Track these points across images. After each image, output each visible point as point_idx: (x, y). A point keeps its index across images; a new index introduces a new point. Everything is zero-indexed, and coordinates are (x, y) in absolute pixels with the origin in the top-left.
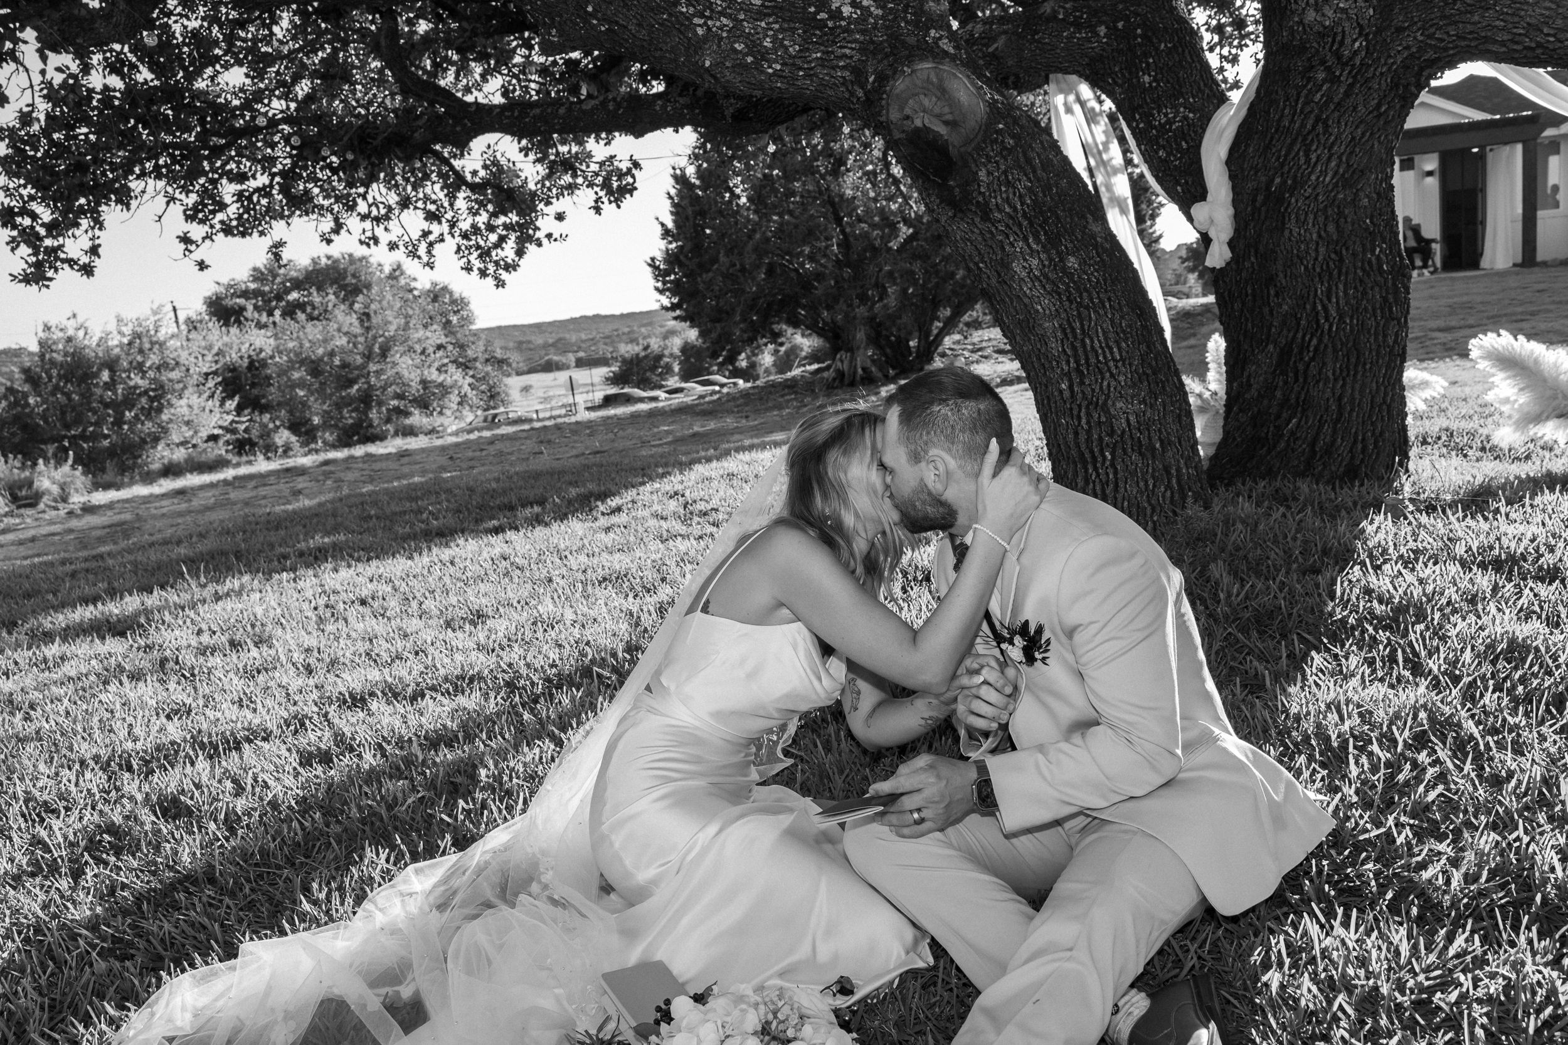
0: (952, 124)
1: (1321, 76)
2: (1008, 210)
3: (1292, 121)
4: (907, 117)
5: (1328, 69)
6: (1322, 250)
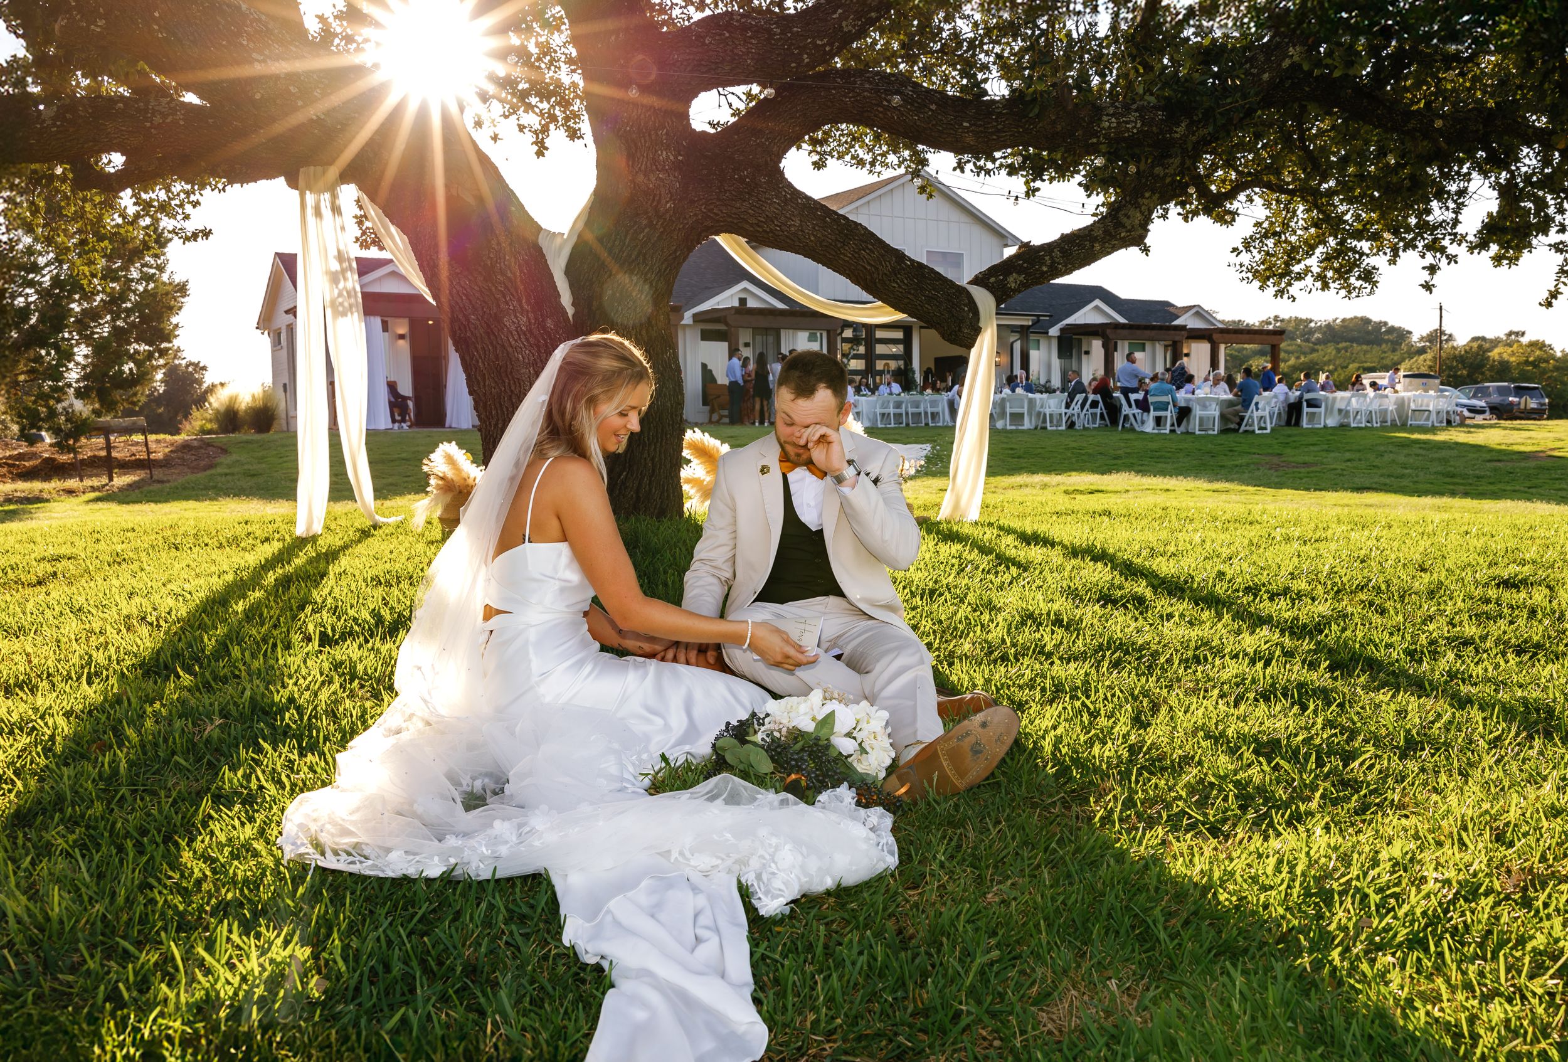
1: (645, 222)
2: (509, 274)
3: (621, 250)
5: (648, 218)
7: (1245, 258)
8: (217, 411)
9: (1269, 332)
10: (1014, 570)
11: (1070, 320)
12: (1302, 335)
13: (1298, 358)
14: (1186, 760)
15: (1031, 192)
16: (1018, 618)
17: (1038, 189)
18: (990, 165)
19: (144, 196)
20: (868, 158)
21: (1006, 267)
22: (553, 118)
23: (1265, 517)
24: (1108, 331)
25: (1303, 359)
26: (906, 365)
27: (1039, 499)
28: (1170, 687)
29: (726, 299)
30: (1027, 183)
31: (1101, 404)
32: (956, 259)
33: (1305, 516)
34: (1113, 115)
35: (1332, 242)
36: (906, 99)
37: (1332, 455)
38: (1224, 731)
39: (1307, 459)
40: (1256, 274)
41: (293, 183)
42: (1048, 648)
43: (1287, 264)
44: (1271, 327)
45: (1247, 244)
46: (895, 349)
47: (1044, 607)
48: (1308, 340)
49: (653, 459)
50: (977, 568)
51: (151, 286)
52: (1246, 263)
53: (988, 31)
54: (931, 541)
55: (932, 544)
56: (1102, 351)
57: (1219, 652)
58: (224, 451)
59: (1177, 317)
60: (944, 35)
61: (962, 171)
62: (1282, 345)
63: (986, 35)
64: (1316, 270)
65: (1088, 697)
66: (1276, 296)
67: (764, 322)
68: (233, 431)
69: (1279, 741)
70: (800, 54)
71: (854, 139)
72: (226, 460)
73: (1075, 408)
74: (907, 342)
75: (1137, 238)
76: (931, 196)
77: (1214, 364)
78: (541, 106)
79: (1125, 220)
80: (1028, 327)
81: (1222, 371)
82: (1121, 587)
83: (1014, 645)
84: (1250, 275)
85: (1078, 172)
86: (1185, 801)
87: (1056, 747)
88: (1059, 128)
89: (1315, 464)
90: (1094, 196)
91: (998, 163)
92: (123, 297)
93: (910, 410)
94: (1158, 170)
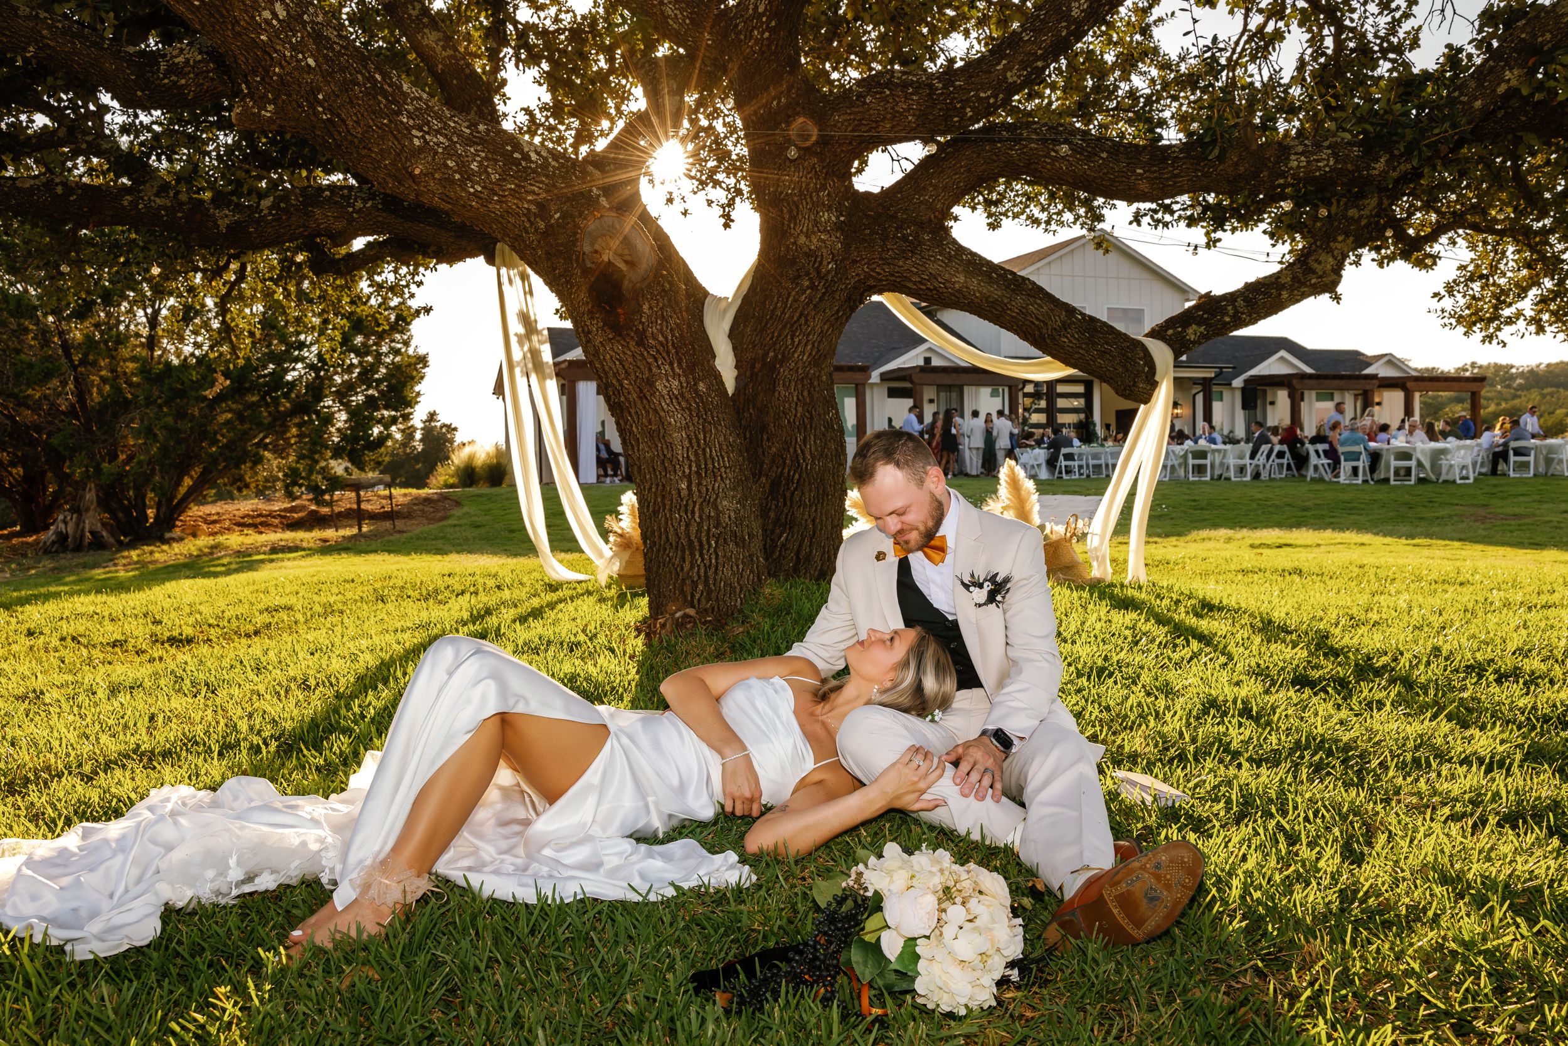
0: (631, 264)
1: (807, 283)
2: (661, 338)
3: (783, 312)
4: (596, 252)
5: (811, 279)
6: (800, 409)
7: (1447, 303)
8: (458, 468)
9: (1467, 379)
10: (1195, 645)
11: (1254, 372)
12: (1502, 381)
13: (1498, 404)
14: (1416, 914)
15: (1211, 243)
16: (1199, 706)
17: (1219, 240)
18: (1168, 218)
19: (378, 279)
20: (1043, 216)
21: (1184, 319)
22: (739, 192)
23: (1477, 577)
24: (1295, 382)
25: (1504, 405)
26: (1087, 418)
27: (1225, 554)
28: (1387, 801)
29: (911, 359)
30: (1207, 234)
31: (1288, 455)
32: (1137, 315)
33: (1523, 578)
34: (1302, 154)
35: (1548, 283)
36: (1075, 149)
37: (1546, 506)
38: (1462, 871)
39: (1517, 510)
40: (1460, 320)
41: (491, 261)
42: (1235, 745)
43: (1496, 308)
44: (1468, 374)
45: (1450, 289)
46: (1076, 403)
47: (1229, 692)
48: (1509, 387)
49: (813, 521)
50: (1153, 641)
51: (398, 359)
52: (1449, 308)
53: (1166, 85)
54: (1103, 608)
55: (1104, 611)
56: (1288, 402)
57: (1442, 756)
58: (458, 504)
59: (1369, 365)
60: (1120, 92)
61: (1139, 224)
62: (1483, 393)
63: (1163, 89)
64: (1529, 313)
65: (1284, 814)
66: (1483, 341)
67: (947, 379)
68: (470, 486)
69: (1539, 890)
70: (963, 108)
71: (1029, 199)
72: (457, 512)
73: (1261, 459)
74: (1088, 396)
75: (1329, 285)
76: (1107, 251)
77: (1408, 411)
78: (727, 181)
79: (1316, 265)
80: (1211, 379)
81: (1417, 417)
82: (1317, 667)
83: (1194, 740)
84: (1453, 321)
85: (1263, 220)
86: (1419, 977)
87: (1246, 892)
88: (1242, 169)
89: (1527, 516)
90: (1279, 245)
91: (1176, 216)
92: (374, 368)
93: (1091, 462)
94: (1353, 212)
